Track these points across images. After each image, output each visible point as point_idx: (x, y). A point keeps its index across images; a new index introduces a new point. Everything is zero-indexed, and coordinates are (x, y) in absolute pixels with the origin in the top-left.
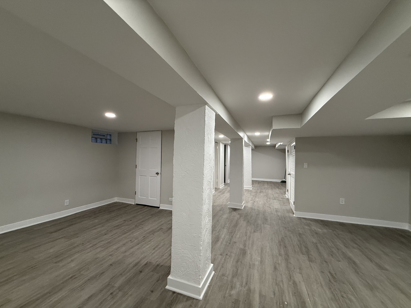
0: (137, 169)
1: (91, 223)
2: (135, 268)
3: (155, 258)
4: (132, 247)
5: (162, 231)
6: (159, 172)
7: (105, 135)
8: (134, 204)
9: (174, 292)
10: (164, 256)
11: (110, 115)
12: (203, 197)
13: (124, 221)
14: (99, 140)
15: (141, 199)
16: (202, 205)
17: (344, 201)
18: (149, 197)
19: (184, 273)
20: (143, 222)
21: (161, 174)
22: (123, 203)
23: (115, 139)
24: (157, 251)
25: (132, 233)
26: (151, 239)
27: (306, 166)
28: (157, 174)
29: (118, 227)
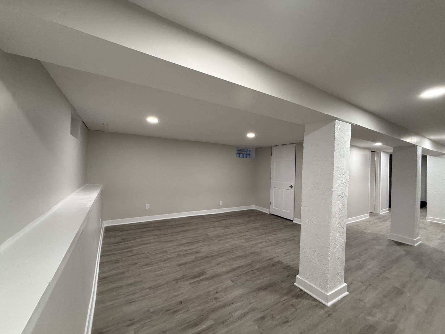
0: (272, 181)
1: (236, 221)
2: (269, 261)
3: (286, 260)
4: (267, 247)
5: (294, 242)
6: (293, 185)
7: (246, 151)
8: (269, 213)
9: (301, 290)
10: (295, 262)
11: (251, 135)
12: (332, 210)
13: (261, 225)
14: (241, 155)
15: (275, 209)
16: (331, 218)
18: (283, 209)
19: (311, 277)
20: (276, 229)
21: (295, 187)
22: (259, 211)
23: (253, 154)
24: (288, 255)
25: (267, 236)
26: (283, 245)
28: (291, 187)
29: (256, 228)
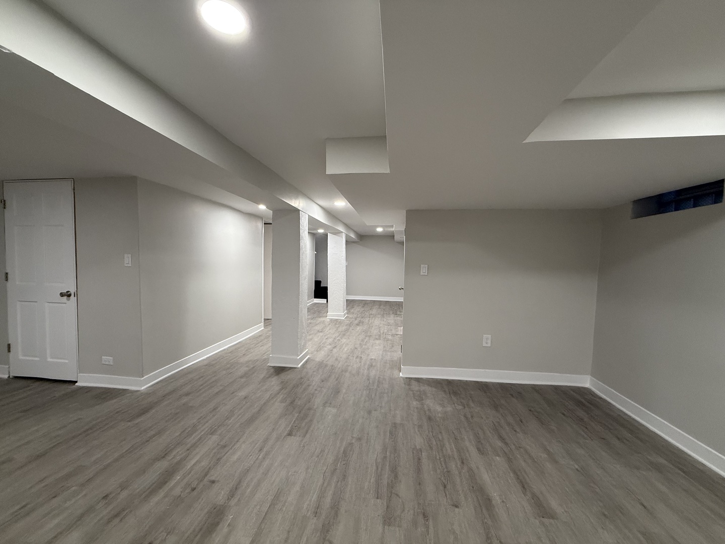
0: (9, 284)
6: (72, 290)
8: (7, 377)
15: (25, 363)
17: (489, 341)
18: (49, 357)
21: (77, 295)
27: (424, 270)
28: (67, 295)
